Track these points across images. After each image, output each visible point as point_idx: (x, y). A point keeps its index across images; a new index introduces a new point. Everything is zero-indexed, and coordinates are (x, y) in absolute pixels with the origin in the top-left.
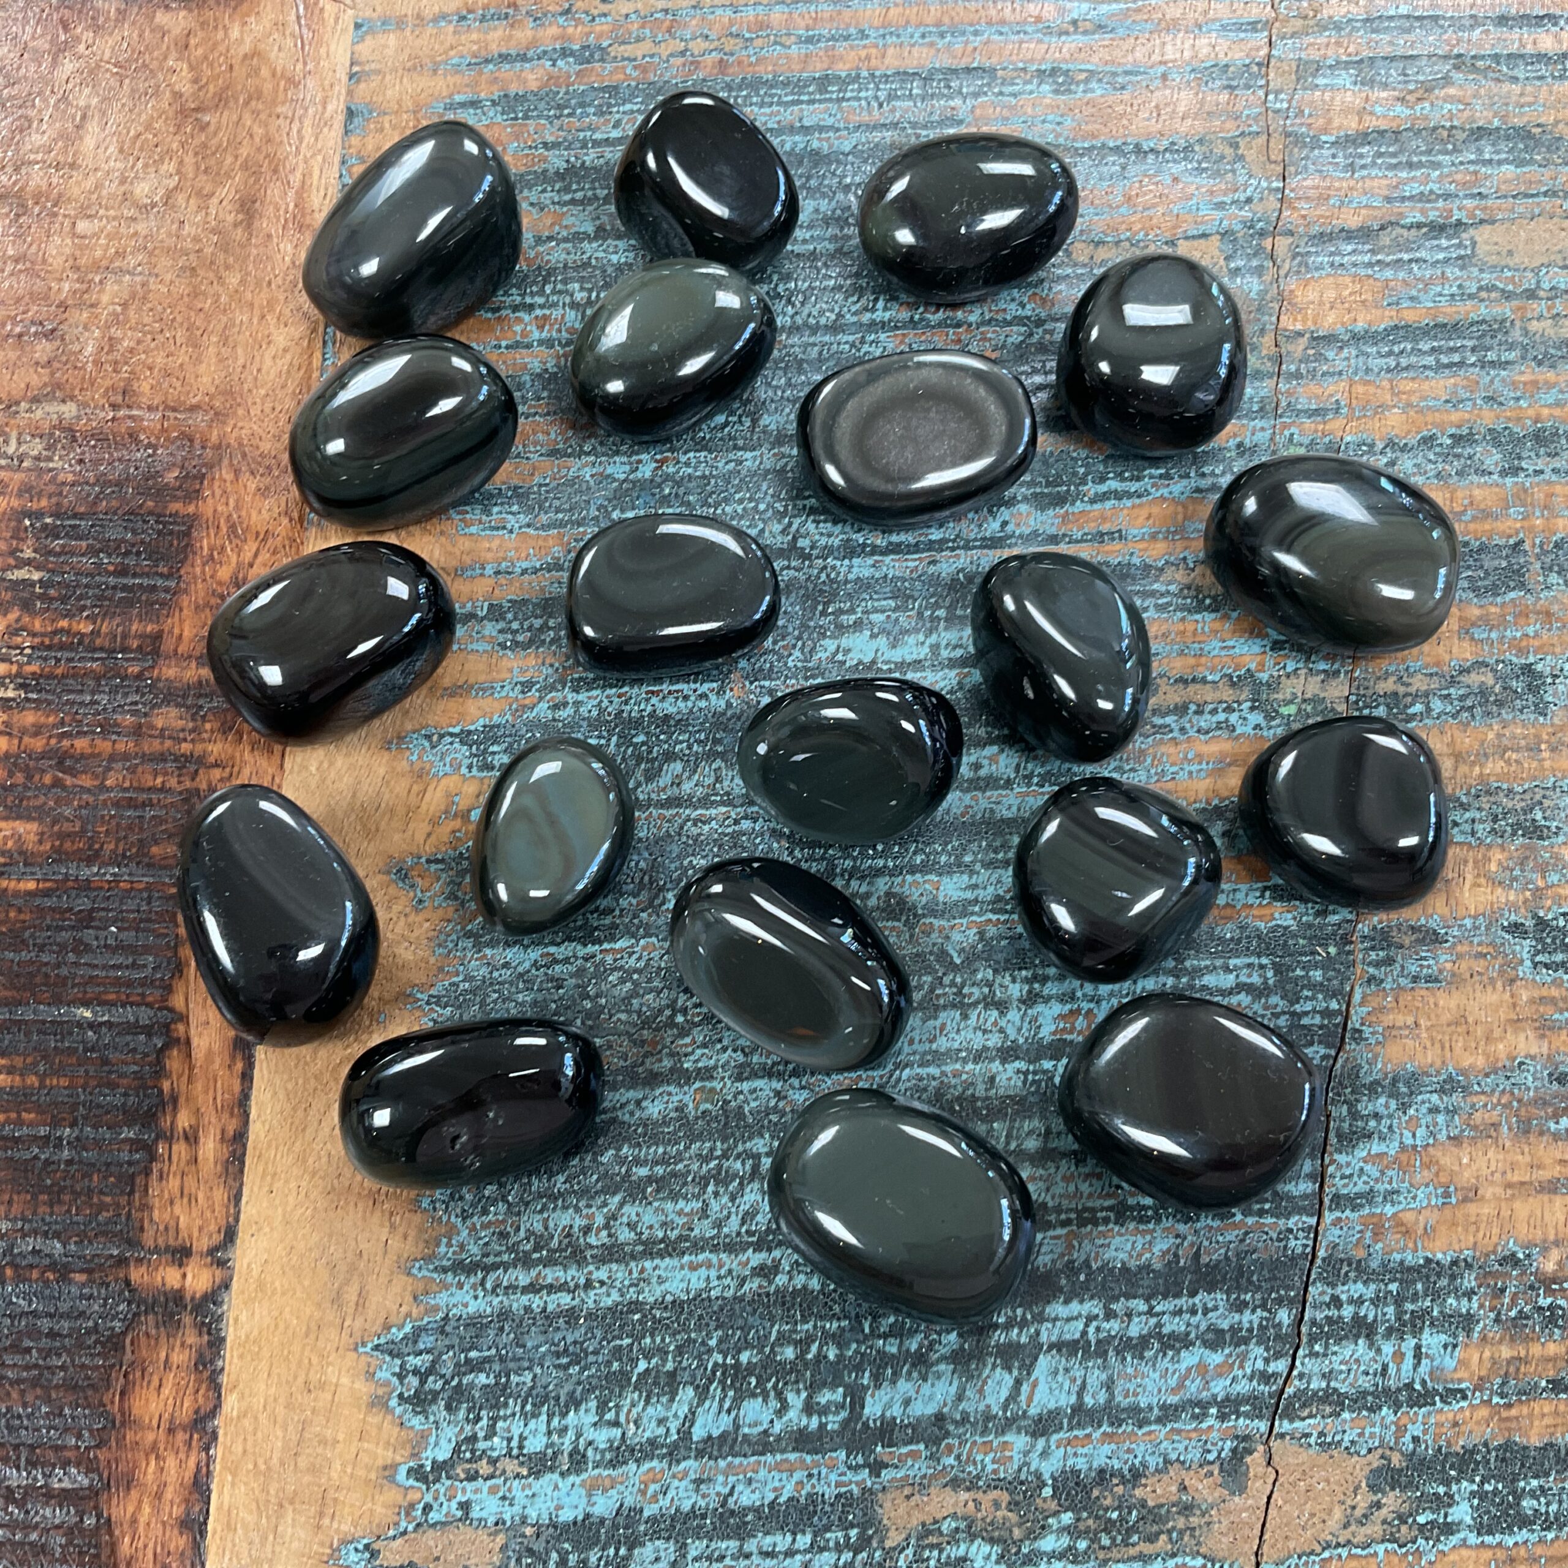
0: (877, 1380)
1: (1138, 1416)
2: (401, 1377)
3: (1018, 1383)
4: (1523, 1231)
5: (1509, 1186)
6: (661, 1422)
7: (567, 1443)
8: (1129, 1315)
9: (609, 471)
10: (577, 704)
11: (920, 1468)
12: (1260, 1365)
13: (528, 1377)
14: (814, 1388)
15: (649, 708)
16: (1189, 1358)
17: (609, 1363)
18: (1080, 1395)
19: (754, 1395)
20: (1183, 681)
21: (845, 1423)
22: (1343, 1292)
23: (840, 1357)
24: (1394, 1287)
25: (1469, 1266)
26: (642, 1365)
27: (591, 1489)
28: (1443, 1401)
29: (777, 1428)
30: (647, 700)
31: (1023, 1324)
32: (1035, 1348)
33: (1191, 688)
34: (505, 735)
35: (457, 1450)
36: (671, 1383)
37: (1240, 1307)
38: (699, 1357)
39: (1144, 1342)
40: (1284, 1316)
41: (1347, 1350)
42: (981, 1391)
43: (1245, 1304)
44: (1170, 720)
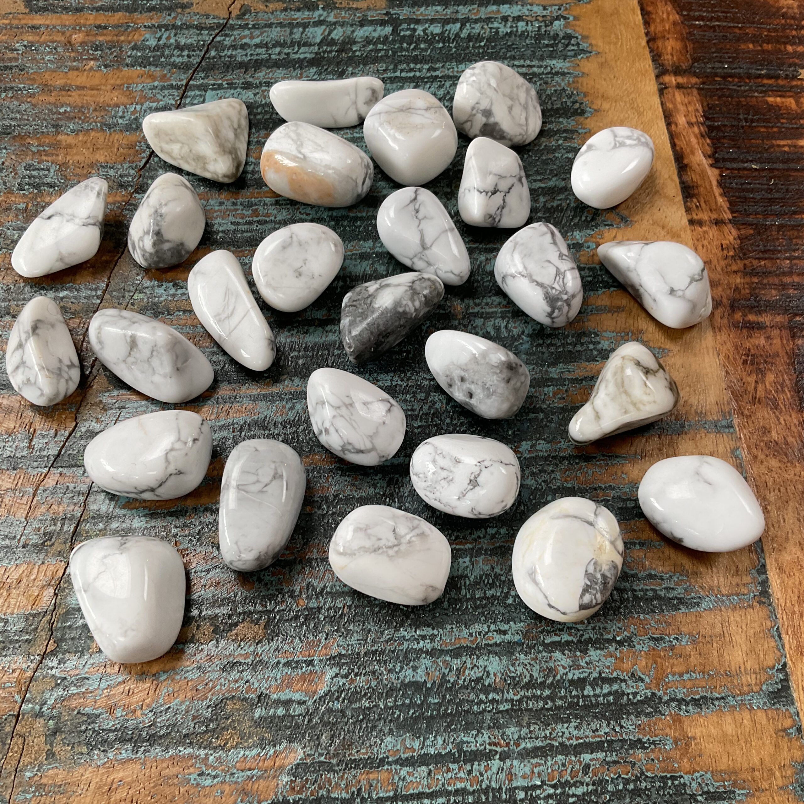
0: (386, 37)
1: (281, 25)
2: (578, 44)
3: (329, 34)
4: (98, 75)
5: (98, 89)
6: (473, 28)
7: (509, 24)
8: (279, 54)
11: (370, 13)
12: (227, 39)
13: (528, 42)
14: (412, 36)
16: (257, 41)
17: (496, 45)
18: (304, 31)
19: (437, 34)
21: (400, 25)
22: (186, 59)
23: (402, 44)
24: (163, 59)
25: (127, 65)
26: (482, 44)
27: (498, 11)
28: (154, 26)
29: (427, 25)
31: (324, 52)
32: (320, 44)
35: (552, 24)
36: (470, 38)
37: (231, 56)
38: (459, 46)
39: (274, 46)
40: (213, 53)
41: (189, 41)
42: (344, 32)
43: (229, 57)
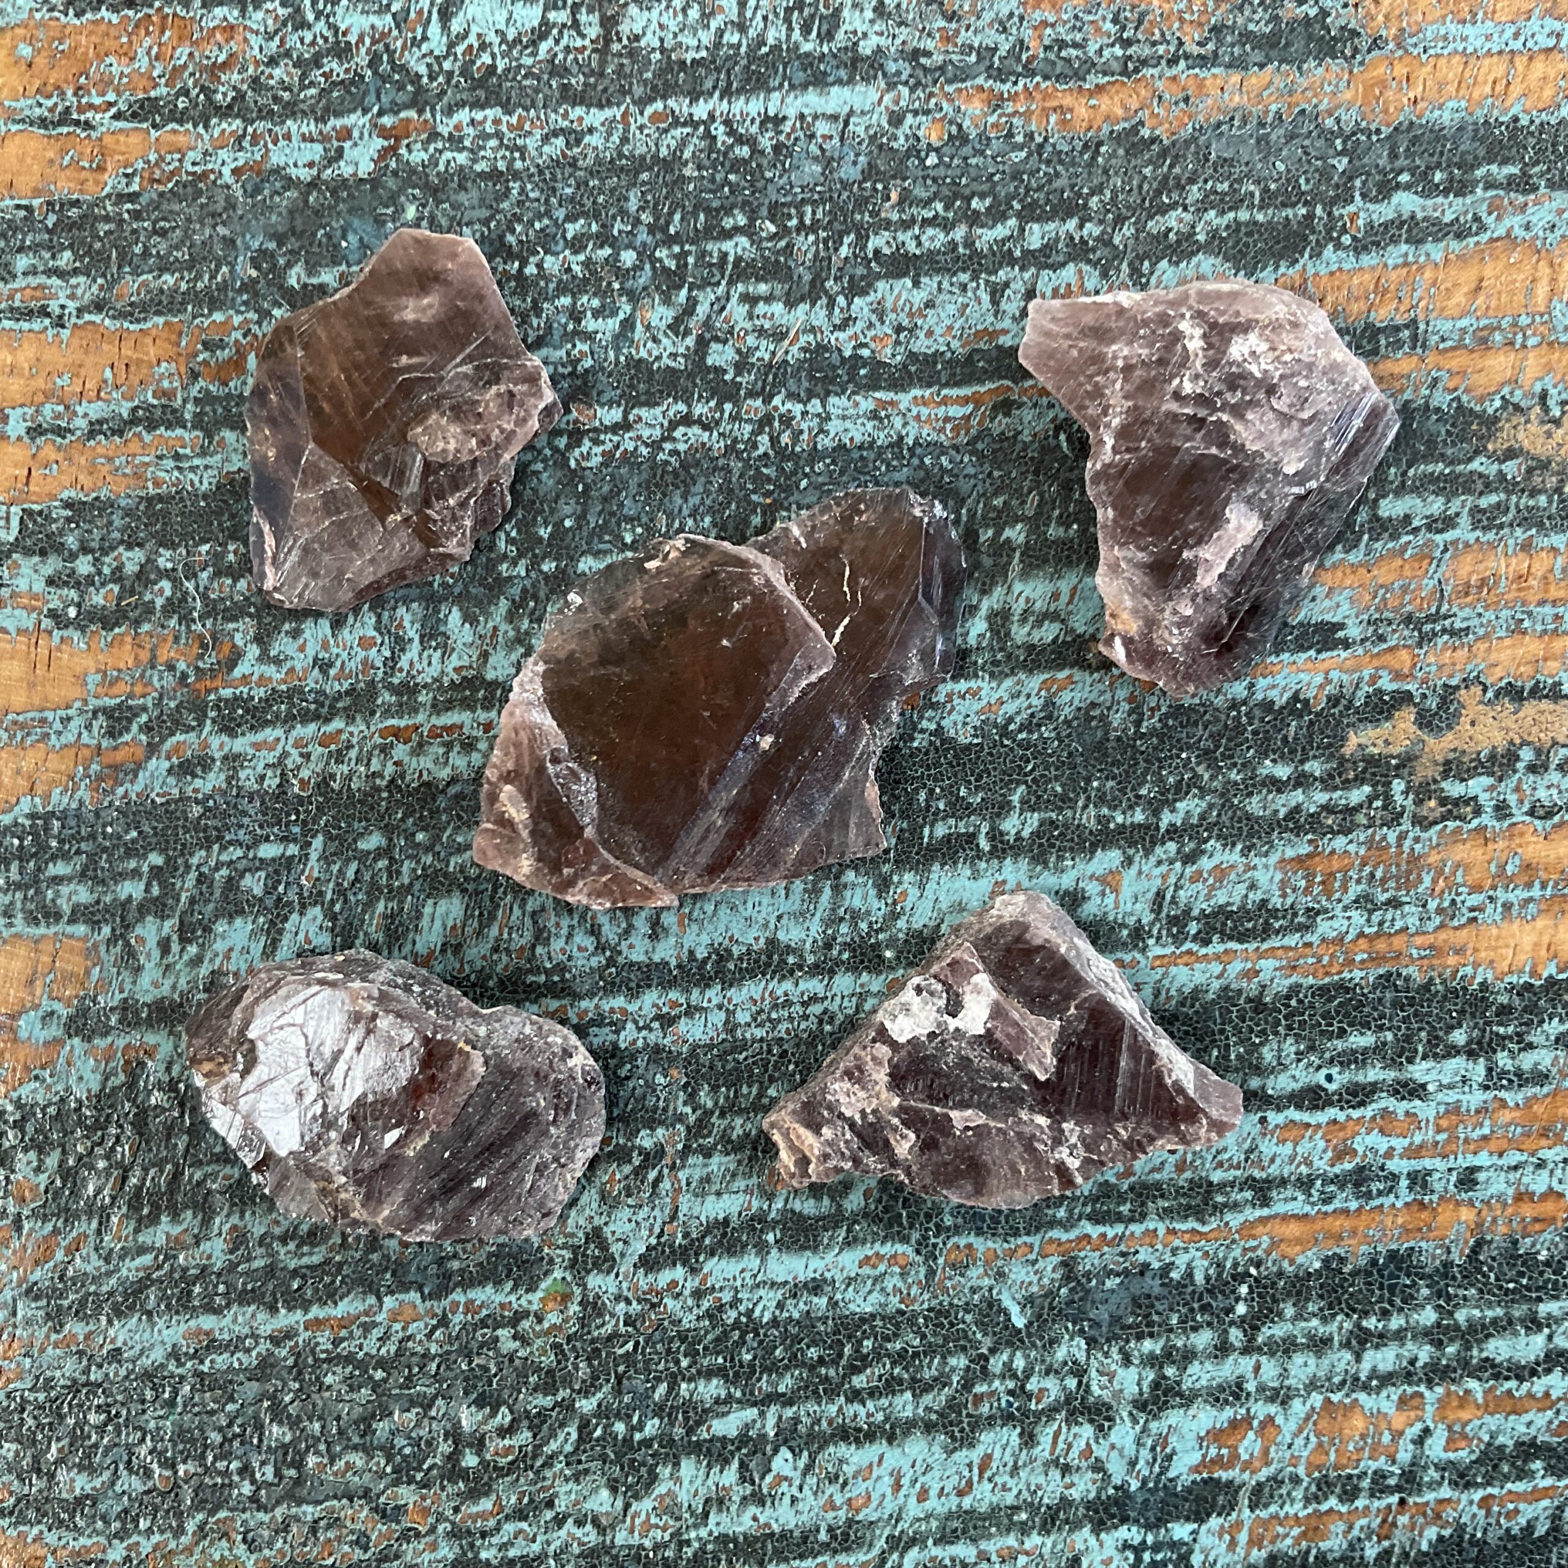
9: (277, 158)
10: (233, 761)
15: (390, 769)
20: (1514, 693)
30: (385, 750)
33: (1530, 709)
34: (77, 838)
44: (1477, 786)
